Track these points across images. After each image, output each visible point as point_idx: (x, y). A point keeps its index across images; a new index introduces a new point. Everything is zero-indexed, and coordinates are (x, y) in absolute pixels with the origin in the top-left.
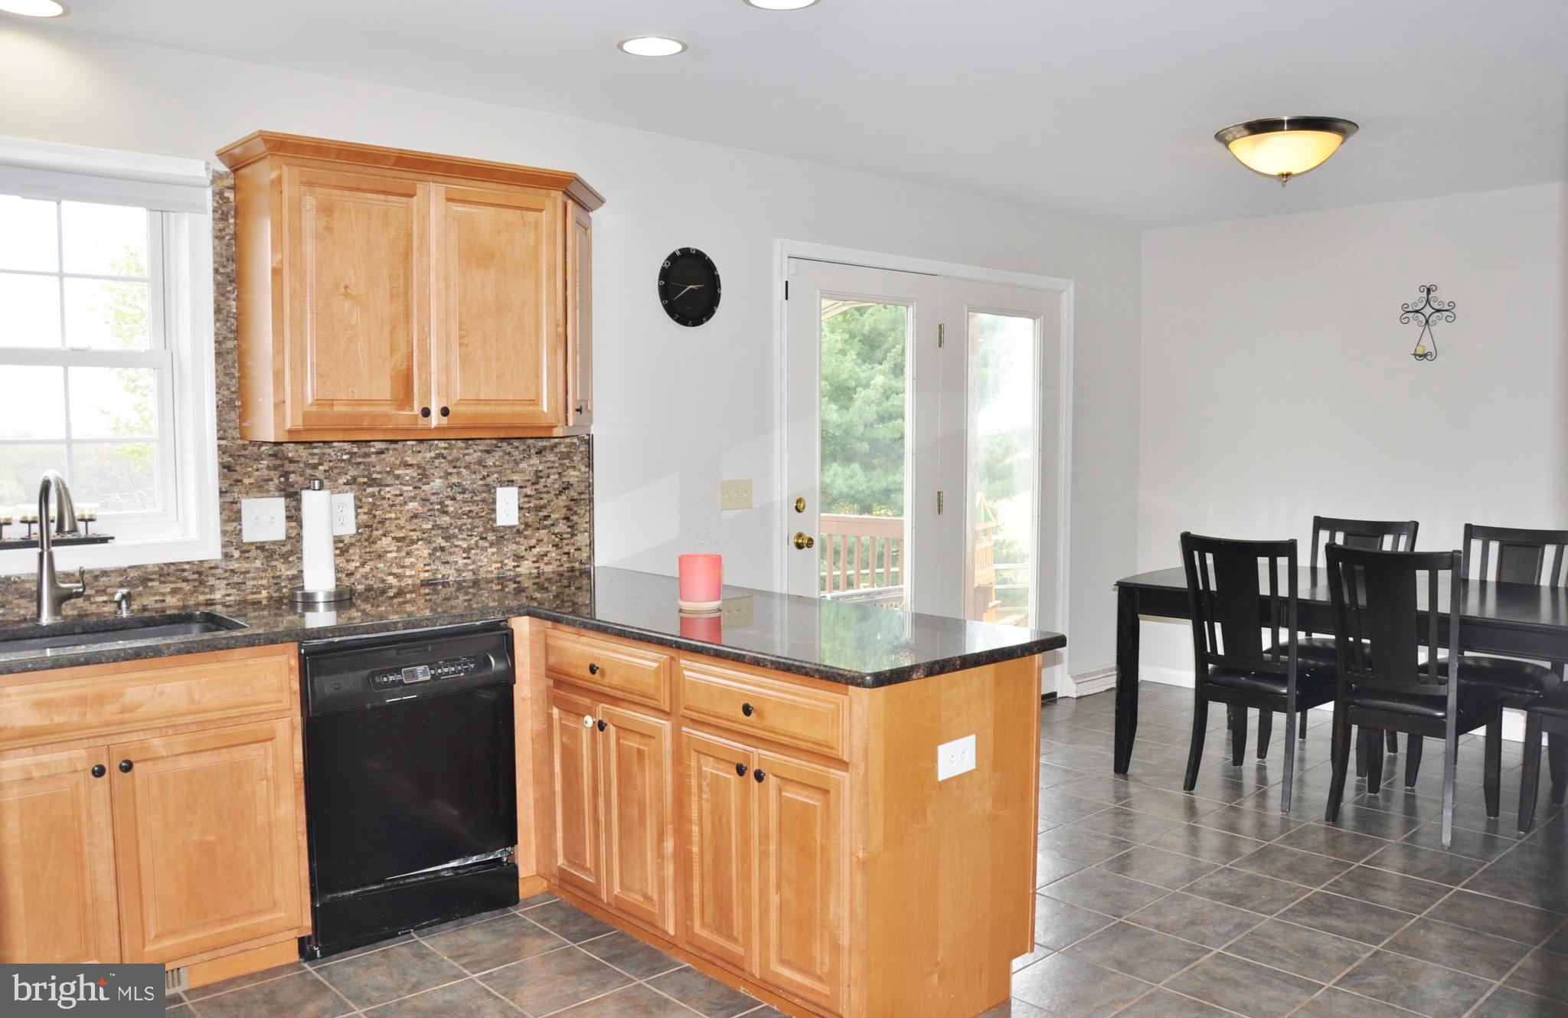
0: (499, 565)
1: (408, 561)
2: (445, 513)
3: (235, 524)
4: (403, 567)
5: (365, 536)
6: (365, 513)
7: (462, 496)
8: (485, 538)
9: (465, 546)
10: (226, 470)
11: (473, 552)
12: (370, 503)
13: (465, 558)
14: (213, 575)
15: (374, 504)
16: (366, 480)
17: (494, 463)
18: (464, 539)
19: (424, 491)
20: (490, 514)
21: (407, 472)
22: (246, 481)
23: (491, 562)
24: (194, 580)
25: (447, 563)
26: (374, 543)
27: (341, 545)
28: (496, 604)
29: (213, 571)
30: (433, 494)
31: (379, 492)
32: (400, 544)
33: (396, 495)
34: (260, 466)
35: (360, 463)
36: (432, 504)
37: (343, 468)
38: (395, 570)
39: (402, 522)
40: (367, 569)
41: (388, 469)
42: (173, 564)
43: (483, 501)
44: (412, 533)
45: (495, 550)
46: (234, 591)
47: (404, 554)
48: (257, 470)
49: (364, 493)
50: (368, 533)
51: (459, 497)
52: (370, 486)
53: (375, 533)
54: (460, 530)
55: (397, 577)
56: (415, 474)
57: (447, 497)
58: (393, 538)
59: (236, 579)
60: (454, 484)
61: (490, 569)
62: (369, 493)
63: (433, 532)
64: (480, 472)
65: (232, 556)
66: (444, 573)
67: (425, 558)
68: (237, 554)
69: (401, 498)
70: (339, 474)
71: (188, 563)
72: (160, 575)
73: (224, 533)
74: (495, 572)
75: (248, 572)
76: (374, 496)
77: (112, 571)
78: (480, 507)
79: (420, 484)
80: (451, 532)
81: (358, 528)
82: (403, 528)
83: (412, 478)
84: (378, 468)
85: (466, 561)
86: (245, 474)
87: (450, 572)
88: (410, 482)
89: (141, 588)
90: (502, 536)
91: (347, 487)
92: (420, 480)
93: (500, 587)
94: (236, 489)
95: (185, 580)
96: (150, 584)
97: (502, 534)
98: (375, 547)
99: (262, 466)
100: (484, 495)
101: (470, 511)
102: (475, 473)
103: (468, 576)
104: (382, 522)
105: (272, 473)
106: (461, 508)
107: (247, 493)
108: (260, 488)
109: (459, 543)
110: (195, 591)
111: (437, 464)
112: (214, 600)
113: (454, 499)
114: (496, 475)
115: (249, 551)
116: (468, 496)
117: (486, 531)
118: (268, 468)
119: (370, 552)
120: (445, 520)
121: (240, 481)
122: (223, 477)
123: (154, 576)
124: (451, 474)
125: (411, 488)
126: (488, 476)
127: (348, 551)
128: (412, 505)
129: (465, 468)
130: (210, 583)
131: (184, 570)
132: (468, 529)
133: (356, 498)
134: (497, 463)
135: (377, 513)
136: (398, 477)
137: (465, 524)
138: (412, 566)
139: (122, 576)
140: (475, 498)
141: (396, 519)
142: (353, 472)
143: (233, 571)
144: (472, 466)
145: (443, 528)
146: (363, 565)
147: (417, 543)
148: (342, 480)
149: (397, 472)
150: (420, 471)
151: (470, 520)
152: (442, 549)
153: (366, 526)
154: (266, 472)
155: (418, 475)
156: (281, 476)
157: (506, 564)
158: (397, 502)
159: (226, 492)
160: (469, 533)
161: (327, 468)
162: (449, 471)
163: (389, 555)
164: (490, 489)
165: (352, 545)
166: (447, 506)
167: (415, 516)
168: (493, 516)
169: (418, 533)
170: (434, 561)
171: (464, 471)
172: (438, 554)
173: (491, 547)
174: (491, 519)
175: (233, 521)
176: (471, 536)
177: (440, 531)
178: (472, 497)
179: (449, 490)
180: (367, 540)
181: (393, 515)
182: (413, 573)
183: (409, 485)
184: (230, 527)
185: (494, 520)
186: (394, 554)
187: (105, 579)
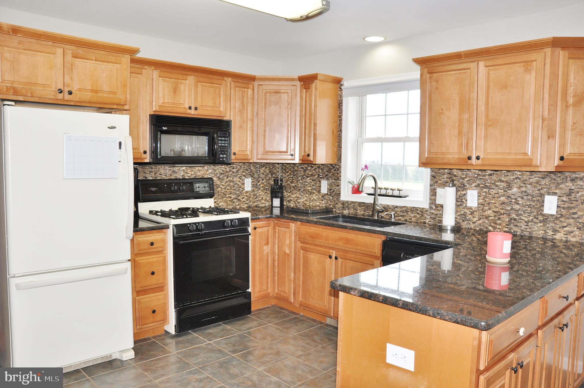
0: (543, 232)
1: (498, 222)
2: (518, 204)
3: (434, 197)
4: (496, 224)
5: (481, 208)
6: (482, 199)
7: (527, 197)
8: (537, 218)
9: (526, 220)
10: (433, 178)
11: (530, 223)
12: (484, 195)
13: (525, 225)
14: (426, 213)
15: (485, 196)
16: (483, 186)
17: (545, 183)
18: (526, 217)
19: (508, 193)
20: (541, 207)
21: (501, 184)
22: (439, 182)
23: (539, 230)
24: (420, 214)
25: (517, 226)
26: (485, 212)
27: (471, 210)
28: (540, 250)
29: (426, 212)
30: (512, 195)
31: (488, 191)
32: (495, 214)
33: (496, 193)
34: (444, 177)
35: (482, 179)
36: (511, 199)
37: (474, 180)
38: (492, 225)
39: (497, 205)
40: (481, 222)
41: (493, 182)
42: (415, 207)
43: (538, 201)
44: (501, 210)
45: (542, 224)
46: (432, 220)
47: (497, 218)
48: (443, 178)
49: (482, 191)
50: (482, 207)
51: (525, 197)
52: (485, 188)
53: (485, 208)
54: (524, 212)
55: (494, 227)
56: (505, 185)
57: (519, 197)
58: (493, 211)
59: (433, 216)
60: (523, 191)
61: (538, 233)
62: (484, 191)
63: (511, 211)
64: (537, 187)
65: (433, 208)
66: (515, 230)
67: (506, 222)
68: (434, 207)
69: (498, 195)
70: (473, 182)
71: (419, 208)
72: (411, 211)
73: (431, 199)
74: (541, 235)
75: (437, 215)
76: (486, 192)
77: (399, 207)
78: (535, 203)
79: (506, 190)
80: (520, 212)
81: (478, 205)
82: (497, 207)
83: (504, 187)
84: (489, 181)
85: (526, 227)
86: (439, 179)
87: (517, 230)
88: (502, 188)
89: (405, 214)
90: (546, 219)
91: (475, 188)
92: (507, 188)
93: (543, 243)
94: (435, 184)
95: (418, 214)
96: (408, 213)
97: (546, 218)
98: (484, 213)
99: (445, 177)
100: (538, 198)
101: (530, 205)
102: (535, 187)
103: (527, 234)
104: (489, 204)
105: (448, 180)
106: (526, 203)
107: (439, 186)
108: (444, 185)
109: (523, 218)
110: (420, 218)
111: (516, 182)
112: (426, 222)
113: (522, 198)
114: (546, 189)
115: (438, 207)
116: (529, 197)
117: (538, 215)
118: (447, 178)
119: (482, 215)
120: (517, 207)
121: (437, 182)
122: (431, 180)
123: (409, 211)
124: (522, 187)
125: (503, 191)
126: (542, 189)
127: (474, 213)
128: (503, 199)
129: (529, 184)
130: (425, 216)
131: (418, 210)
132: (528, 213)
133: (478, 193)
134: (547, 184)
135: (487, 200)
136: (497, 186)
137: (527, 210)
138: (500, 224)
139: (401, 209)
140: (534, 199)
141: (494, 203)
142: (478, 182)
143: (432, 213)
144: (533, 184)
145: (515, 210)
146: (479, 220)
147: (503, 215)
148: (474, 185)
149: (497, 184)
150: (507, 184)
151: (530, 209)
152: (515, 219)
153: (482, 205)
154: (446, 179)
155: (507, 186)
156: (451, 181)
157: (548, 232)
158: (495, 196)
159: (432, 185)
160: (529, 215)
161: (468, 180)
162: (521, 185)
163: (490, 218)
164: (542, 196)
165: (475, 211)
166: (519, 201)
167: (503, 203)
168: (542, 208)
169: (504, 211)
170: (510, 224)
171: (529, 186)
172: (512, 221)
173: (540, 223)
174: (541, 210)
175: (433, 196)
176: (530, 216)
177: (514, 211)
178: (532, 198)
179: (520, 194)
180: (482, 210)
181: (493, 202)
182: (500, 227)
183: (502, 190)
184: (433, 198)
185: (543, 211)
186: (493, 218)
187: (397, 209)
